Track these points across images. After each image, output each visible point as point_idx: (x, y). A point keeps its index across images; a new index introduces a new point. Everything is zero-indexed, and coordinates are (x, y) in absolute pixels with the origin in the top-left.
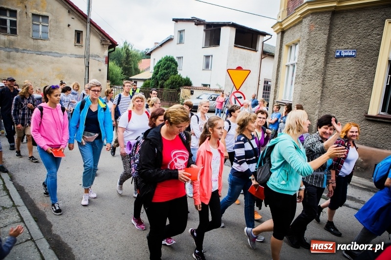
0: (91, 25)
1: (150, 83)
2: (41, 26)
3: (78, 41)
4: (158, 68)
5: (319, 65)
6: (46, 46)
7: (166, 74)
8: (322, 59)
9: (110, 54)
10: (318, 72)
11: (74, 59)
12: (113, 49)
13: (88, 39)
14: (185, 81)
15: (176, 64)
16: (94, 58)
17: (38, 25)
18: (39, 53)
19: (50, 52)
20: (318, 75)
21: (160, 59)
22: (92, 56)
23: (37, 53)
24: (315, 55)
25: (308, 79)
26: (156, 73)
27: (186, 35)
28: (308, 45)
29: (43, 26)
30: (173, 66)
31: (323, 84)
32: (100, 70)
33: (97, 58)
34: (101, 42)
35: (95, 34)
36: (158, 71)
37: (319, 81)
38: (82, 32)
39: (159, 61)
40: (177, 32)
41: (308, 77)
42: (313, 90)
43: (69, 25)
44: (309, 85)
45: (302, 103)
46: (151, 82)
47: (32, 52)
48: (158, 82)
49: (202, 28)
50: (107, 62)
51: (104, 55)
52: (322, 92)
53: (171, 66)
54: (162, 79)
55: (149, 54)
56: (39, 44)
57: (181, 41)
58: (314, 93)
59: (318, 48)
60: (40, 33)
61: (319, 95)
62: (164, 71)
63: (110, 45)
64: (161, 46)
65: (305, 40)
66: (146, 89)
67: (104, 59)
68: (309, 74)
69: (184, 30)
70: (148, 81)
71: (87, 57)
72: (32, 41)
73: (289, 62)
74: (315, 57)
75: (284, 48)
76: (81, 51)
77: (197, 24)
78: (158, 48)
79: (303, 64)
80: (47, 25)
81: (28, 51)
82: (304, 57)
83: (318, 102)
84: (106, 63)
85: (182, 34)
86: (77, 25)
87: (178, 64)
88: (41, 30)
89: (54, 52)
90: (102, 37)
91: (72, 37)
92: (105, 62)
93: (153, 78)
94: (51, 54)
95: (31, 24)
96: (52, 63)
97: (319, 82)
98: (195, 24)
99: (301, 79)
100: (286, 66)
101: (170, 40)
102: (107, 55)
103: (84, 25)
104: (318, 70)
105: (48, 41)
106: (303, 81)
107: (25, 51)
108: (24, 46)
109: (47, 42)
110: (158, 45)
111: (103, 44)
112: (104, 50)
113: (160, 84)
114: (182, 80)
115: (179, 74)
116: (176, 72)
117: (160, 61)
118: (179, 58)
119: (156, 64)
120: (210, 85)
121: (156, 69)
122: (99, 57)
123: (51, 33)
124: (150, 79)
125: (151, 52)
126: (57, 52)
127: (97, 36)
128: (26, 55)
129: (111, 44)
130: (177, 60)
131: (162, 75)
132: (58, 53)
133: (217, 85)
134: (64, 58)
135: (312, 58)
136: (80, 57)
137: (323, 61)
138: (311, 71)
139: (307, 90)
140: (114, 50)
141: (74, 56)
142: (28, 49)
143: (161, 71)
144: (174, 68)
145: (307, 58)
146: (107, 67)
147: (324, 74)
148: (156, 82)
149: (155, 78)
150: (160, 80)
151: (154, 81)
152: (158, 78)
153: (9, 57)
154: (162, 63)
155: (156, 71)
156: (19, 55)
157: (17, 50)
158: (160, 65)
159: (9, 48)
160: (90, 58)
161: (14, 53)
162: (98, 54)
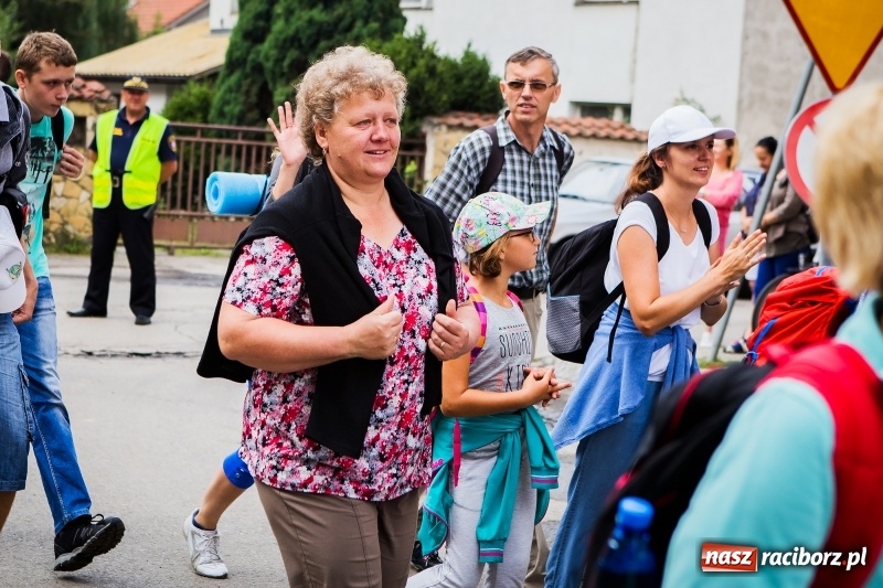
1: (216, 100)
14: (459, 79)
26: (253, 35)
36: (266, 17)
46: (217, 95)
66: (192, 132)
70: (195, 89)
93: (233, 63)
114: (432, 71)
115: (411, 29)
120: (627, 109)
124: (212, 76)
131: (292, 40)
143: (289, 13)
148: (255, 90)
149: (248, 69)
150: (282, 75)
151: (239, 85)
152: (269, 65)
155: (257, 15)
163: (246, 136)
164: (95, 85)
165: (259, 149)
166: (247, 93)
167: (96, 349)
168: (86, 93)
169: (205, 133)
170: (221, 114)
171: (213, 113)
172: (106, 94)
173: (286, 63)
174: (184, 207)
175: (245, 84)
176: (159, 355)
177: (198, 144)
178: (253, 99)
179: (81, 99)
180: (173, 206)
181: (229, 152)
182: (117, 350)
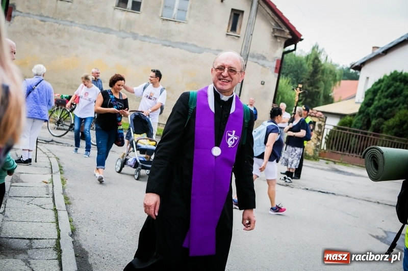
1: (354, 122)
3: (234, 28)
4: (372, 94)
6: (180, 33)
7: (390, 106)
9: (285, 56)
12: (292, 47)
13: (251, 25)
16: (255, 60)
18: (167, 43)
19: (184, 44)
21: (382, 77)
22: (253, 56)
23: (164, 42)
26: (367, 104)
32: (263, 83)
33: (261, 62)
34: (273, 32)
35: (265, 18)
36: (373, 100)
38: (243, 12)
39: (377, 80)
46: (355, 120)
47: (156, 41)
48: (369, 122)
50: (281, 68)
51: (275, 55)
54: (380, 115)
55: (358, 68)
56: (169, 29)
60: (175, 11)
62: (385, 100)
63: (289, 40)
64: (386, 52)
66: (346, 130)
67: (274, 64)
70: (348, 118)
72: (160, 23)
76: (236, 46)
78: (378, 56)
81: (152, 38)
84: (275, 72)
88: (176, 6)
89: (190, 43)
90: (277, 24)
91: (224, 19)
92: (274, 70)
93: (361, 112)
94: (185, 47)
96: (184, 61)
102: (280, 57)
105: (184, 25)
107: (146, 39)
108: (147, 30)
109: (182, 27)
110: (379, 51)
111: (276, 37)
112: (277, 49)
113: (375, 125)
117: (380, 81)
119: (369, 86)
121: (370, 96)
122: (264, 58)
123: (192, 12)
124: (354, 115)
125: (363, 64)
126: (196, 43)
127: (268, 22)
128: (146, 45)
129: (290, 37)
131: (380, 107)
132: (196, 46)
134: (203, 56)
140: (295, 49)
142: (152, 36)
143: (380, 99)
146: (276, 79)
148: (366, 120)
149: (365, 114)
150: (375, 117)
151: (361, 118)
152: (371, 114)
153: (121, 46)
154: (383, 84)
155: (370, 99)
156: (137, 43)
157: (135, 36)
158: (379, 89)
159: (125, 32)
160: (249, 58)
161: (129, 41)
162: (264, 54)
163: (362, 133)
164: (320, 113)
165: (365, 137)
166: (364, 121)
167: (309, 188)
168: (317, 115)
169: (350, 130)
170: (355, 126)
171: (353, 125)
172: (323, 116)
173: (377, 113)
174: (341, 151)
175: (363, 118)
176: (327, 193)
177: (347, 134)
178: (365, 123)
179: (315, 116)
180: (337, 150)
181: (356, 137)
182: (315, 189)
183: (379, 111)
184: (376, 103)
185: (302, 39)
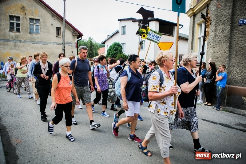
0: (66, 23)
2: (35, 26)
3: (58, 34)
4: (110, 50)
5: (226, 32)
6: (38, 38)
7: (115, 54)
8: (228, 27)
9: (78, 42)
10: (226, 37)
11: (55, 45)
12: (80, 38)
13: (64, 32)
15: (121, 47)
16: (68, 44)
17: (33, 25)
18: (34, 42)
19: (40, 42)
20: (226, 39)
22: (67, 43)
23: (32, 42)
24: (222, 25)
25: (218, 43)
26: (108, 54)
27: (127, 29)
28: (216, 19)
29: (36, 25)
30: (120, 48)
31: (230, 46)
32: (72, 52)
33: (70, 45)
34: (73, 34)
35: (69, 29)
36: (110, 52)
37: (227, 43)
38: (61, 28)
40: (121, 28)
41: (218, 42)
42: (223, 51)
43: (52, 24)
44: (219, 48)
45: (214, 61)
47: (29, 42)
49: (137, 23)
50: (77, 47)
51: (75, 42)
52: (230, 52)
53: (118, 48)
55: (104, 43)
56: (34, 37)
57: (124, 33)
58: (223, 53)
59: (225, 20)
60: (35, 30)
61: (227, 55)
62: (113, 52)
63: (79, 36)
64: (111, 37)
65: (213, 16)
67: (75, 45)
68: (219, 39)
69: (126, 26)
71: (64, 44)
72: (29, 35)
73: (201, 35)
74: (223, 27)
75: (196, 26)
76: (60, 40)
77: (134, 22)
78: (109, 38)
79: (213, 33)
80: (38, 25)
81: (27, 41)
82: (214, 28)
83: (227, 60)
85: (124, 28)
86: (58, 24)
87: (123, 47)
88: (35, 28)
89: (43, 41)
90: (73, 31)
91: (54, 31)
92: (75, 47)
94: (41, 43)
95: (29, 24)
96: (42, 48)
97: (227, 45)
98: (133, 22)
99: (212, 44)
100: (198, 38)
101: (117, 33)
103: (61, 23)
104: (225, 36)
105: (39, 35)
106: (214, 45)
107: (25, 42)
108: (25, 38)
109: (38, 36)
110: (109, 37)
111: (74, 35)
112: (75, 39)
114: (125, 57)
115: (123, 53)
116: (121, 52)
117: (111, 46)
118: (123, 44)
119: (108, 48)
121: (109, 51)
122: (71, 43)
123: (41, 30)
125: (105, 41)
126: (45, 41)
127: (70, 31)
128: (26, 44)
129: (79, 35)
130: (121, 45)
131: (112, 55)
132: (45, 42)
133: (149, 59)
134: (49, 45)
135: (220, 28)
136: (59, 44)
137: (230, 29)
138: (220, 37)
139: (218, 51)
141: (56, 44)
142: (27, 40)
143: (112, 52)
144: (120, 50)
145: (216, 28)
146: (77, 50)
147: (231, 38)
153: (15, 46)
154: (112, 47)
155: (109, 52)
156: (21, 44)
157: (20, 41)
158: (111, 49)
159: (15, 40)
160: (66, 44)
161: (18, 43)
162: (71, 42)
183: (112, 56)
184: (111, 53)
185: (83, 35)
